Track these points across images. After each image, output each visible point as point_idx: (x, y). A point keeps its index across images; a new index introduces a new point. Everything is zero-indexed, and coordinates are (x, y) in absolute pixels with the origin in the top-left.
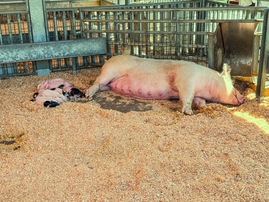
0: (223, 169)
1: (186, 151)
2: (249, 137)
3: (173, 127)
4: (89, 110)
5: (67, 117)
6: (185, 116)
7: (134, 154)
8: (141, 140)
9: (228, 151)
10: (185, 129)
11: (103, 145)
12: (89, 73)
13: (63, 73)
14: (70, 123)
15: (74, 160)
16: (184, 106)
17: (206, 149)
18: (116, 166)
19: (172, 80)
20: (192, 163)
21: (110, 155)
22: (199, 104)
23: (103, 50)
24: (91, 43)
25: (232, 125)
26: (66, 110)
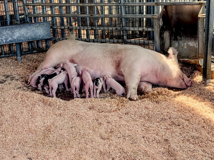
0: (162, 155)
1: (127, 138)
2: (191, 122)
3: (116, 113)
4: (31, 98)
5: (8, 107)
6: (130, 101)
7: (75, 143)
8: (83, 128)
9: (169, 137)
10: (128, 115)
11: (44, 135)
12: (35, 59)
13: (6, 59)
14: (11, 113)
15: (13, 151)
16: (130, 92)
17: (147, 135)
18: (55, 157)
19: (118, 65)
20: (132, 150)
21: (50, 145)
22: (145, 88)
23: (47, 34)
24: (34, 28)
25: (176, 110)
26: (7, 99)
